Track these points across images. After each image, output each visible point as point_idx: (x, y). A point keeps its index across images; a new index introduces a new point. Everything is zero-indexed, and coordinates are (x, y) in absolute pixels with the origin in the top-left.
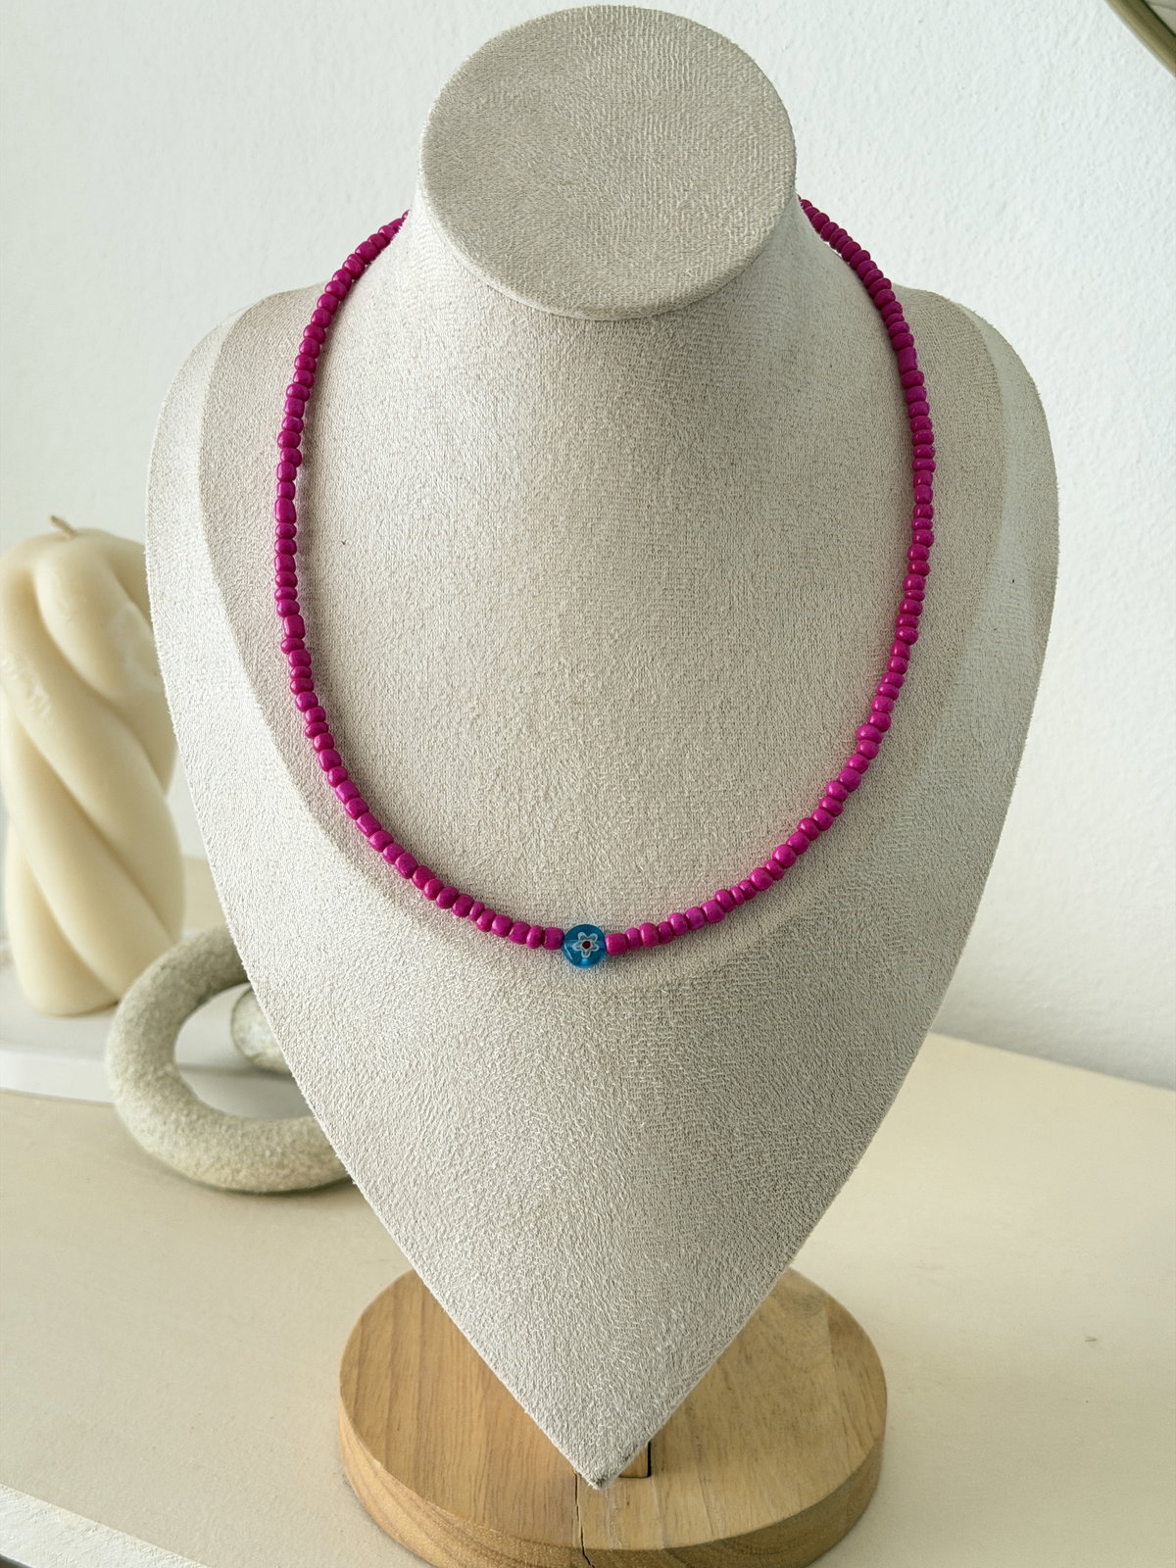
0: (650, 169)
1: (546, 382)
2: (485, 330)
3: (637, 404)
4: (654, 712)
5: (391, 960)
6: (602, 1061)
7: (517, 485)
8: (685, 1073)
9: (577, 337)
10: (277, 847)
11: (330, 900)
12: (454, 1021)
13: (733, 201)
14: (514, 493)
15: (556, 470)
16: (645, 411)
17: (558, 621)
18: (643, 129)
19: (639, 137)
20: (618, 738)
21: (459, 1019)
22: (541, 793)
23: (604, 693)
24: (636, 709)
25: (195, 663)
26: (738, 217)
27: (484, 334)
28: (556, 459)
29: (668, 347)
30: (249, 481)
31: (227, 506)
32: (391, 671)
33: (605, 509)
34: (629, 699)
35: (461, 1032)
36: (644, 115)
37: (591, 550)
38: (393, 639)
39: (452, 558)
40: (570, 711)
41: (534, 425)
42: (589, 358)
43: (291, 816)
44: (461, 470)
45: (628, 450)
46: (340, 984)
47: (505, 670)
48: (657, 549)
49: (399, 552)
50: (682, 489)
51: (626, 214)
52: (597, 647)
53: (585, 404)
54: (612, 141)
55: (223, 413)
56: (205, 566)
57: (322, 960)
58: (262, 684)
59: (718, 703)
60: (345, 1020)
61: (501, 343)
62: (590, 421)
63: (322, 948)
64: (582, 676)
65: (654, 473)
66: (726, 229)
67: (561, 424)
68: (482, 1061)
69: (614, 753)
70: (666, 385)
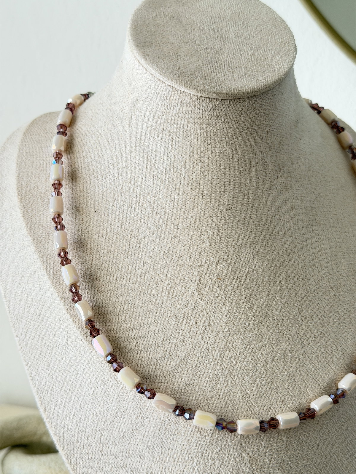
0: (234, 41)
1: (197, 129)
2: (167, 107)
3: (239, 139)
4: (257, 282)
5: (135, 417)
6: (251, 462)
7: (184, 178)
8: (291, 465)
9: (212, 107)
10: (68, 362)
11: (99, 388)
12: (171, 447)
13: (273, 53)
14: (182, 182)
15: (203, 170)
16: (243, 142)
17: (208, 240)
18: (227, 27)
19: (226, 29)
20: (241, 295)
21: (173, 445)
22: (207, 324)
23: (232, 273)
24: (248, 280)
25: (17, 275)
26: (277, 59)
27: (166, 109)
28: (203, 165)
29: (253, 112)
30: (43, 188)
31: (32, 200)
32: (125, 269)
33: (226, 188)
34: (244, 276)
35: (175, 453)
36: (226, 22)
37: (221, 206)
38: (124, 254)
39: (153, 214)
40: (217, 283)
41: (191, 149)
42: (218, 117)
43: (75, 345)
44: (155, 173)
45: (236, 160)
46: (105, 432)
47: (183, 265)
48: (251, 205)
49: (125, 213)
50: (260, 178)
51: (227, 57)
52: (227, 252)
53: (216, 138)
54: (214, 31)
55: (27, 161)
56: (22, 228)
57: (95, 420)
58: (57, 281)
59: (284, 277)
60: (109, 452)
61: (175, 112)
62: (218, 146)
63: (95, 414)
64: (221, 265)
65: (248, 170)
66: (273, 63)
67: (205, 148)
68: (187, 468)
69: (240, 302)
70: (252, 131)
